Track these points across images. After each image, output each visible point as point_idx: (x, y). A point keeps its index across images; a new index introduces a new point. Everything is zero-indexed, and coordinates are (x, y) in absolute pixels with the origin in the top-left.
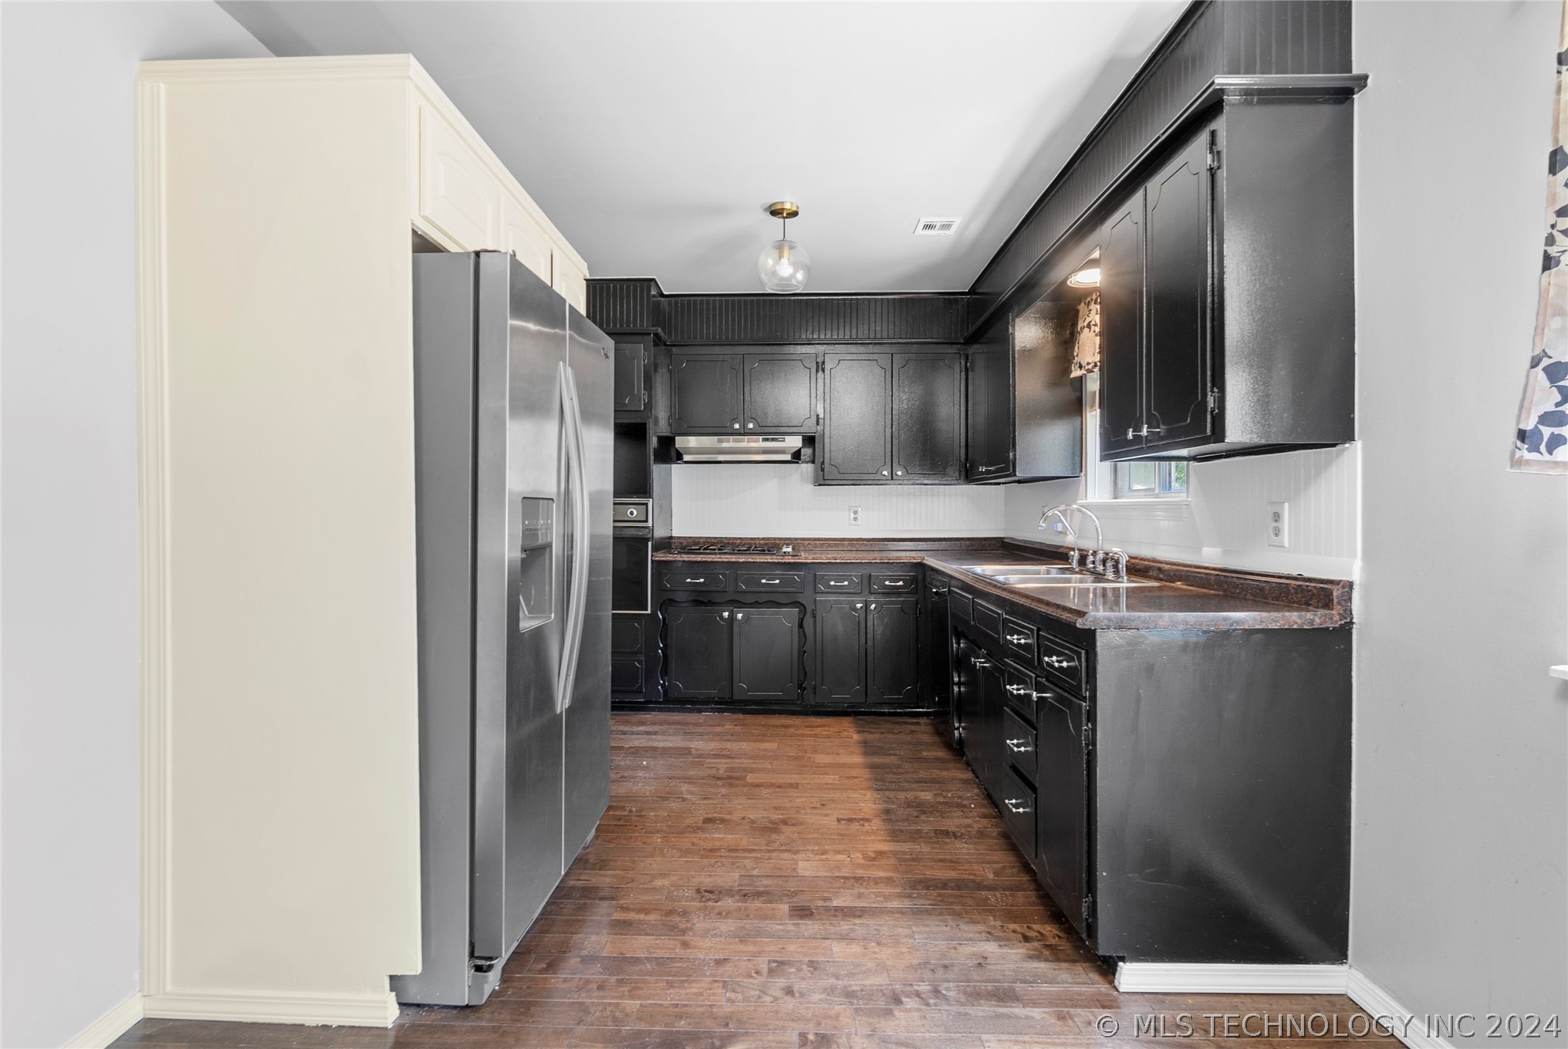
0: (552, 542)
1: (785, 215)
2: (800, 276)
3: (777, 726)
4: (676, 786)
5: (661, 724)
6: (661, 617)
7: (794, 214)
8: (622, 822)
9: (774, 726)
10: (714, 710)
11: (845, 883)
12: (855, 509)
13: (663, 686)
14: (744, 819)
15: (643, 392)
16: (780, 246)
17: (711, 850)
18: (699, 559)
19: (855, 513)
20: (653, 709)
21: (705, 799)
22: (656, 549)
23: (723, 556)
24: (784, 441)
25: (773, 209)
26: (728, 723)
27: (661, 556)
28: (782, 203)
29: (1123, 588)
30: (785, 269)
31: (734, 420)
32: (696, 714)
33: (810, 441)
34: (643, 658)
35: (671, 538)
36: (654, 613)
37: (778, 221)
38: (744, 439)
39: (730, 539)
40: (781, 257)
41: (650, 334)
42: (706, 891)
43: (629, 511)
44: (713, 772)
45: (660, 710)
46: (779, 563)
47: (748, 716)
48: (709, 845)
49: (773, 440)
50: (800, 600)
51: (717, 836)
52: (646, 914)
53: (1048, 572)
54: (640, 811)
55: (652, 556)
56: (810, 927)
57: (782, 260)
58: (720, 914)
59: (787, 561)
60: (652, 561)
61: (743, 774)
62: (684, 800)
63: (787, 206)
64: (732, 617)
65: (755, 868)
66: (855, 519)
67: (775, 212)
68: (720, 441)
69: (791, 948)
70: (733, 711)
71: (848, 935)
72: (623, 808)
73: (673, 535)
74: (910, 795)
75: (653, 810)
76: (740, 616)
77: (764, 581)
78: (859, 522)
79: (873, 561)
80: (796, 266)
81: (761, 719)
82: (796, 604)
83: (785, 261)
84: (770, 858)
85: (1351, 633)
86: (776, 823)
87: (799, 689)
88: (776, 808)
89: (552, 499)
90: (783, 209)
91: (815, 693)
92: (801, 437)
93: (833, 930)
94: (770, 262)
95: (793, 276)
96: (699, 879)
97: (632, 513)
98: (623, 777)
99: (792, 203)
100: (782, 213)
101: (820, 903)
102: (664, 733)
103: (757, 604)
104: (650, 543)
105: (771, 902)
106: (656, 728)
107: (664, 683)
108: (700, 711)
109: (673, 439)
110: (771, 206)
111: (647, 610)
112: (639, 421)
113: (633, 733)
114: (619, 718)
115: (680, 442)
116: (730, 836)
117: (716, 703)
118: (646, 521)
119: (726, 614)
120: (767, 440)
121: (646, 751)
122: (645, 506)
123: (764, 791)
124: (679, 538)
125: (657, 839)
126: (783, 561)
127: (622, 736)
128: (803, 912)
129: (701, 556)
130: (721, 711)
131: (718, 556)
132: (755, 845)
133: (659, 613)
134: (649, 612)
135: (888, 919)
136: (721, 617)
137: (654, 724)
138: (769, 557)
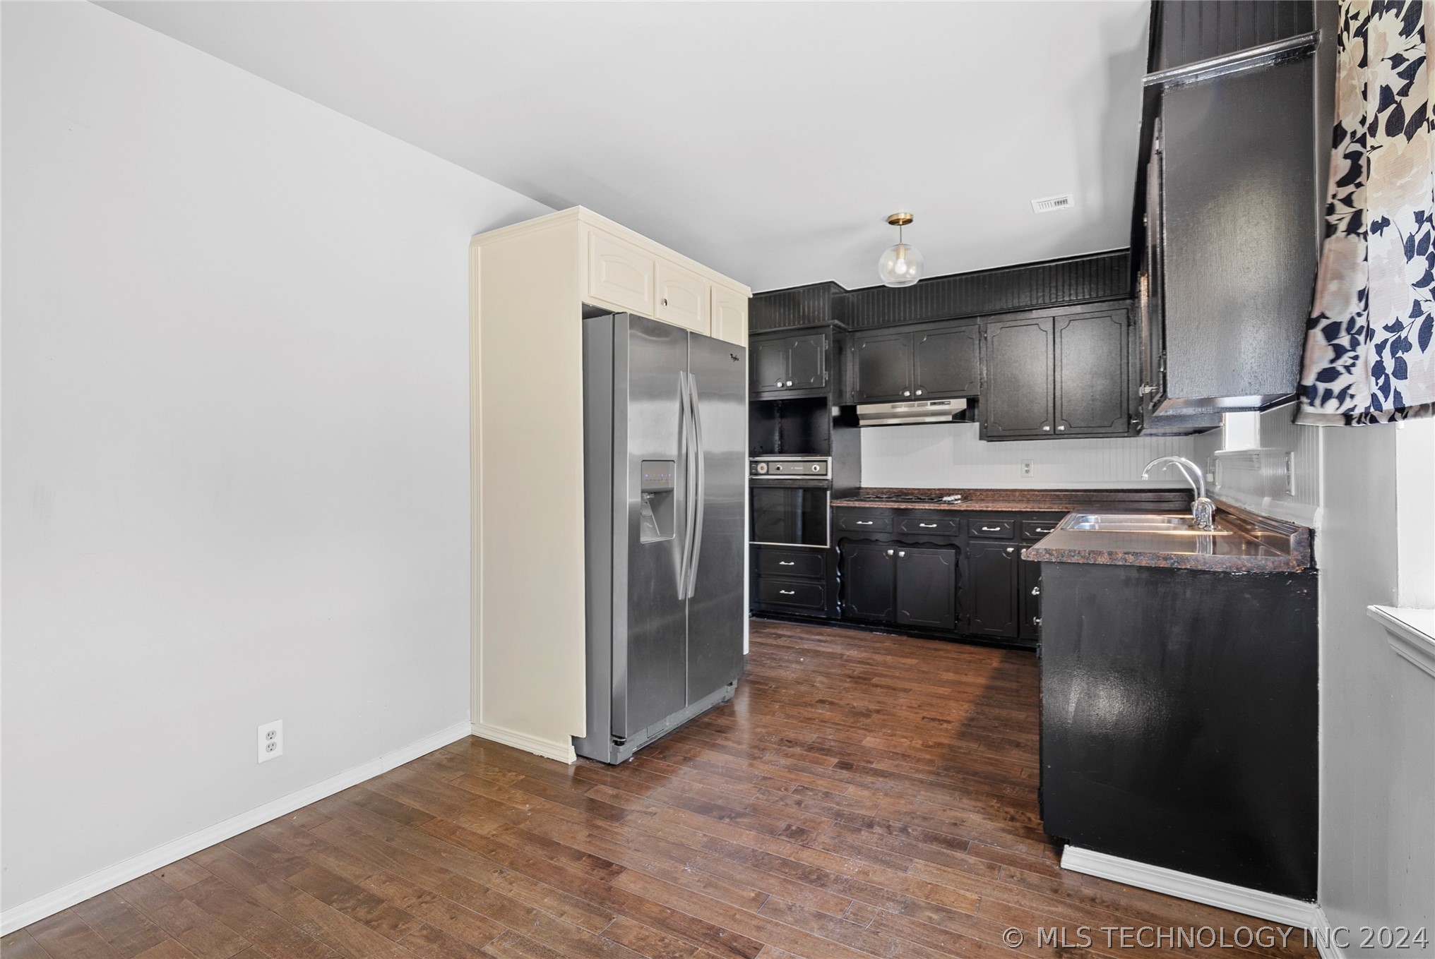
0: (673, 488)
1: (901, 223)
2: (912, 271)
3: (930, 649)
4: (814, 677)
5: (835, 636)
6: (839, 552)
7: (910, 221)
8: (760, 693)
9: (927, 648)
10: (883, 631)
11: (893, 756)
12: (1027, 462)
13: (841, 606)
14: (848, 704)
15: (824, 372)
16: (897, 248)
17: (808, 719)
18: (867, 506)
19: (1027, 465)
20: (834, 625)
21: (829, 688)
22: (834, 497)
23: (887, 504)
24: (949, 404)
25: (890, 220)
26: (887, 641)
27: (838, 503)
28: (897, 214)
29: (1209, 536)
30: (901, 268)
31: (905, 389)
32: (868, 633)
33: (972, 402)
34: (825, 583)
35: (860, 488)
36: (833, 548)
37: (896, 228)
38: (914, 404)
39: (909, 489)
40: (898, 258)
41: (829, 326)
42: (787, 741)
43: (813, 467)
44: (850, 672)
45: (840, 626)
46: (935, 510)
47: (910, 639)
48: (810, 716)
49: (940, 403)
50: (955, 543)
51: (820, 711)
52: (739, 745)
53: (1169, 522)
54: (777, 688)
55: (831, 502)
56: (845, 774)
57: (899, 260)
58: (787, 754)
59: (942, 508)
60: (832, 507)
61: (871, 677)
62: (813, 686)
63: (902, 216)
64: (896, 553)
65: (831, 734)
66: (1027, 472)
67: (893, 222)
68: (893, 407)
69: (820, 782)
70: (899, 633)
71: (867, 784)
72: (767, 685)
73: (862, 486)
74: (1004, 713)
75: (786, 688)
76: (902, 554)
77: (922, 525)
78: (1031, 473)
79: (1024, 510)
80: (909, 264)
81: (920, 642)
82: (952, 546)
83: (901, 260)
84: (848, 731)
85: (1317, 579)
86: (870, 711)
87: (955, 620)
88: (879, 702)
89: (673, 461)
90: (899, 219)
91: (969, 624)
92: (965, 400)
93: (859, 779)
94: (891, 264)
95: (907, 272)
96: (787, 733)
97: (815, 468)
98: (781, 666)
99: (905, 213)
100: (898, 222)
101: (863, 764)
102: (831, 642)
103: (916, 545)
104: (828, 493)
105: (826, 755)
106: (828, 638)
107: (842, 604)
108: (871, 631)
109: (854, 408)
110: (890, 217)
111: (826, 545)
112: (821, 395)
113: (808, 639)
114: (805, 628)
115: (861, 409)
116: (829, 713)
117: (884, 625)
118: (826, 475)
119: (891, 552)
120: (934, 404)
121: (809, 652)
122: (825, 463)
123: (879, 690)
124: (866, 488)
125: (777, 706)
126: (939, 508)
127: (799, 641)
128: (844, 766)
129: (870, 503)
130: (889, 632)
131: (884, 503)
132: (844, 721)
133: (837, 548)
134: (828, 547)
135: (907, 783)
136: (887, 555)
137: (829, 635)
138: (927, 505)
